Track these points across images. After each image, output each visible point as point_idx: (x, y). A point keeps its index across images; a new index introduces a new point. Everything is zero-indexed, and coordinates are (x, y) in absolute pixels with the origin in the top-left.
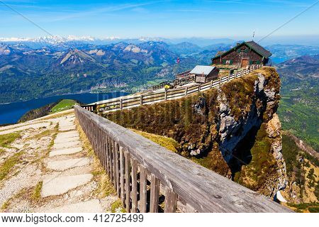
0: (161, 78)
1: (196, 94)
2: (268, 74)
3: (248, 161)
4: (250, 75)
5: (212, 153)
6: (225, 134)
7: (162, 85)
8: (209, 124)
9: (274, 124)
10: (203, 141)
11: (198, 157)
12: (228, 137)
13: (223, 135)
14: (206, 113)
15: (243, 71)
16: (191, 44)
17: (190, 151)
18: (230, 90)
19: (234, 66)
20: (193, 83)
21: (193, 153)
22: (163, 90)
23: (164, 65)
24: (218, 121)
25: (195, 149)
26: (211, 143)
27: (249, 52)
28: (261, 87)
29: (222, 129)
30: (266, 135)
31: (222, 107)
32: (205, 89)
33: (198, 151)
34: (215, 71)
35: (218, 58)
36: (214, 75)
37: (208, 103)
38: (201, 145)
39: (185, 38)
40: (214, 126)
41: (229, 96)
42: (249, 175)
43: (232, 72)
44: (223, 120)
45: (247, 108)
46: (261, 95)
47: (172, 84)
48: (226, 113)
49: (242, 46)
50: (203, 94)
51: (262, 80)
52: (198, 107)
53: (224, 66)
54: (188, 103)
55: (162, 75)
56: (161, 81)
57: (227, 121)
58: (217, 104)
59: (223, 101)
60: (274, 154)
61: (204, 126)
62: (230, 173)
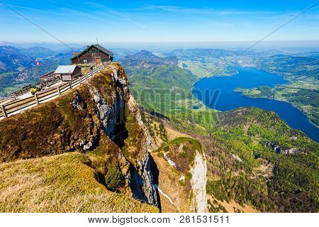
0: (21, 83)
1: (70, 91)
2: (117, 68)
3: (126, 135)
4: (106, 69)
5: (101, 140)
6: (106, 120)
7: (26, 89)
8: (91, 116)
9: (132, 102)
10: (91, 133)
11: (91, 149)
12: (108, 121)
13: (104, 122)
14: (85, 107)
15: (100, 68)
16: (44, 49)
17: (82, 146)
18: (98, 82)
19: (90, 64)
20: (61, 83)
21: (86, 147)
22: (29, 94)
23: (20, 69)
24: (96, 111)
25: (86, 143)
26: (98, 132)
27: (93, 52)
28: (116, 77)
29: (102, 116)
30: (130, 112)
31: (96, 98)
32: (77, 85)
33: (90, 144)
34: (78, 69)
35: (76, 58)
36: (76, 75)
37: (83, 97)
38: (90, 137)
40: (96, 116)
41: (98, 87)
42: (130, 145)
44: (100, 109)
45: (114, 95)
46: (118, 84)
47: (39, 86)
48: (100, 102)
50: (77, 90)
51: (115, 72)
52: (76, 104)
53: (83, 65)
54: (64, 102)
55: (22, 80)
56: (22, 86)
57: (104, 109)
58: (90, 97)
59: (95, 93)
60: (139, 123)
61: (87, 119)
62: (120, 151)
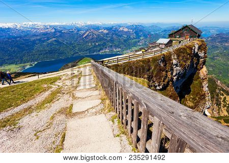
0: (140, 46)
1: (160, 54)
2: (200, 43)
3: (188, 92)
4: (190, 44)
5: (168, 88)
6: (176, 77)
7: (140, 49)
8: (167, 72)
9: (204, 71)
10: (164, 81)
11: (160, 90)
12: (177, 79)
13: (175, 78)
14: (165, 65)
15: (186, 42)
16: (157, 26)
17: (156, 87)
18: (179, 52)
19: (181, 39)
20: (158, 49)
21: (158, 88)
22: (141, 52)
23: (141, 38)
24: (172, 70)
25: (159, 85)
26: (168, 82)
27: (190, 31)
28: (196, 50)
29: (174, 74)
30: (199, 78)
31: (174, 62)
32: (165, 52)
33: (161, 87)
34: (171, 42)
35: (172, 34)
36: (169, 44)
37: (166, 59)
38: (162, 83)
39: (153, 23)
40: (170, 73)
41: (178, 56)
42: (189, 100)
43: (180, 42)
44: (175, 69)
45: (189, 63)
46: (197, 55)
47: (146, 49)
48: (176, 65)
49: (186, 28)
50: (164, 55)
51: (197, 46)
52: (161, 62)
53: (175, 39)
54: (155, 60)
55: (140, 44)
56: (140, 47)
57: (177, 70)
58: (171, 60)
59: (175, 59)
60: (204, 89)
61: (164, 73)
62: (179, 99)
